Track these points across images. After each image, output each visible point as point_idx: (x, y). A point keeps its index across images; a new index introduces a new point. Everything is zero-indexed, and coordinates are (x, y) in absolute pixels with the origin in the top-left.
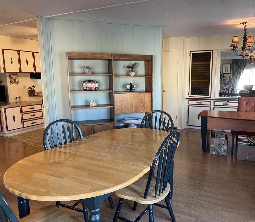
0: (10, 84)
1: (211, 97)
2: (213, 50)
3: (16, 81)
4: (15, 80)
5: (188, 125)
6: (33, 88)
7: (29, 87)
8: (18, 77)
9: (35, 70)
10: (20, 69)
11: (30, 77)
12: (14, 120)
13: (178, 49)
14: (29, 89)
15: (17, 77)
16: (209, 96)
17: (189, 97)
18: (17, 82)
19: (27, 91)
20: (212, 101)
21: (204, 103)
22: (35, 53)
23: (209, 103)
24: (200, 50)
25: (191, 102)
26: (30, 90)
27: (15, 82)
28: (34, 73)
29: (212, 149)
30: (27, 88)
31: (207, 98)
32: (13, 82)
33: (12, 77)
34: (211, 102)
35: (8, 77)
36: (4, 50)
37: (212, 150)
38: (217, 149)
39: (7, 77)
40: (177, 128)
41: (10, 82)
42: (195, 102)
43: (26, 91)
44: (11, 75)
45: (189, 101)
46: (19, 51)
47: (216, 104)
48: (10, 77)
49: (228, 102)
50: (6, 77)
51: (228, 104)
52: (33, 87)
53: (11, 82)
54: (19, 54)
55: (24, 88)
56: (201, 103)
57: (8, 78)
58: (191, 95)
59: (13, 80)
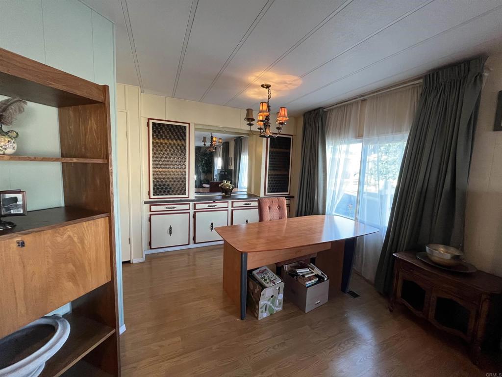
1: (188, 197)
2: (189, 124)
5: (151, 249)
13: (127, 109)
16: (187, 196)
17: (150, 198)
20: (192, 204)
21: (178, 207)
23: (186, 207)
24: (167, 120)
25: (154, 208)
29: (261, 310)
31: (182, 199)
34: (189, 204)
37: (262, 312)
38: (270, 307)
40: (131, 262)
42: (162, 208)
45: (150, 206)
47: (198, 206)
49: (214, 202)
51: (215, 206)
56: (174, 208)
58: (154, 195)
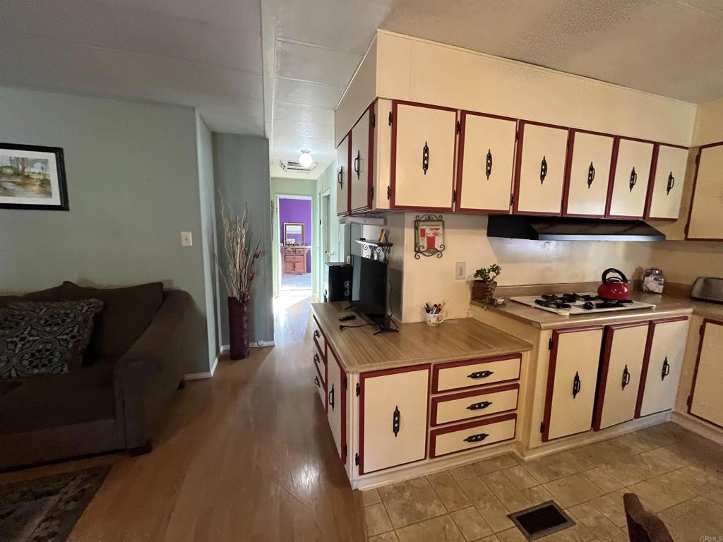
0: (414, 253)
3: (436, 246)
4: (431, 242)
6: (492, 274)
7: (478, 271)
8: (446, 230)
9: (514, 200)
10: (456, 196)
11: (485, 232)
12: (396, 430)
14: (476, 275)
15: (440, 231)
18: (439, 249)
19: (467, 283)
22: (526, 125)
26: (479, 278)
27: (432, 249)
28: (508, 211)
30: (470, 273)
32: (425, 249)
33: (423, 231)
35: (408, 228)
36: (399, 105)
39: (406, 229)
41: (416, 246)
43: (465, 280)
44: (421, 223)
46: (464, 113)
48: (416, 228)
50: (403, 227)
52: (494, 270)
53: (417, 250)
54: (460, 128)
55: (461, 270)
57: (409, 234)
59: (425, 239)
